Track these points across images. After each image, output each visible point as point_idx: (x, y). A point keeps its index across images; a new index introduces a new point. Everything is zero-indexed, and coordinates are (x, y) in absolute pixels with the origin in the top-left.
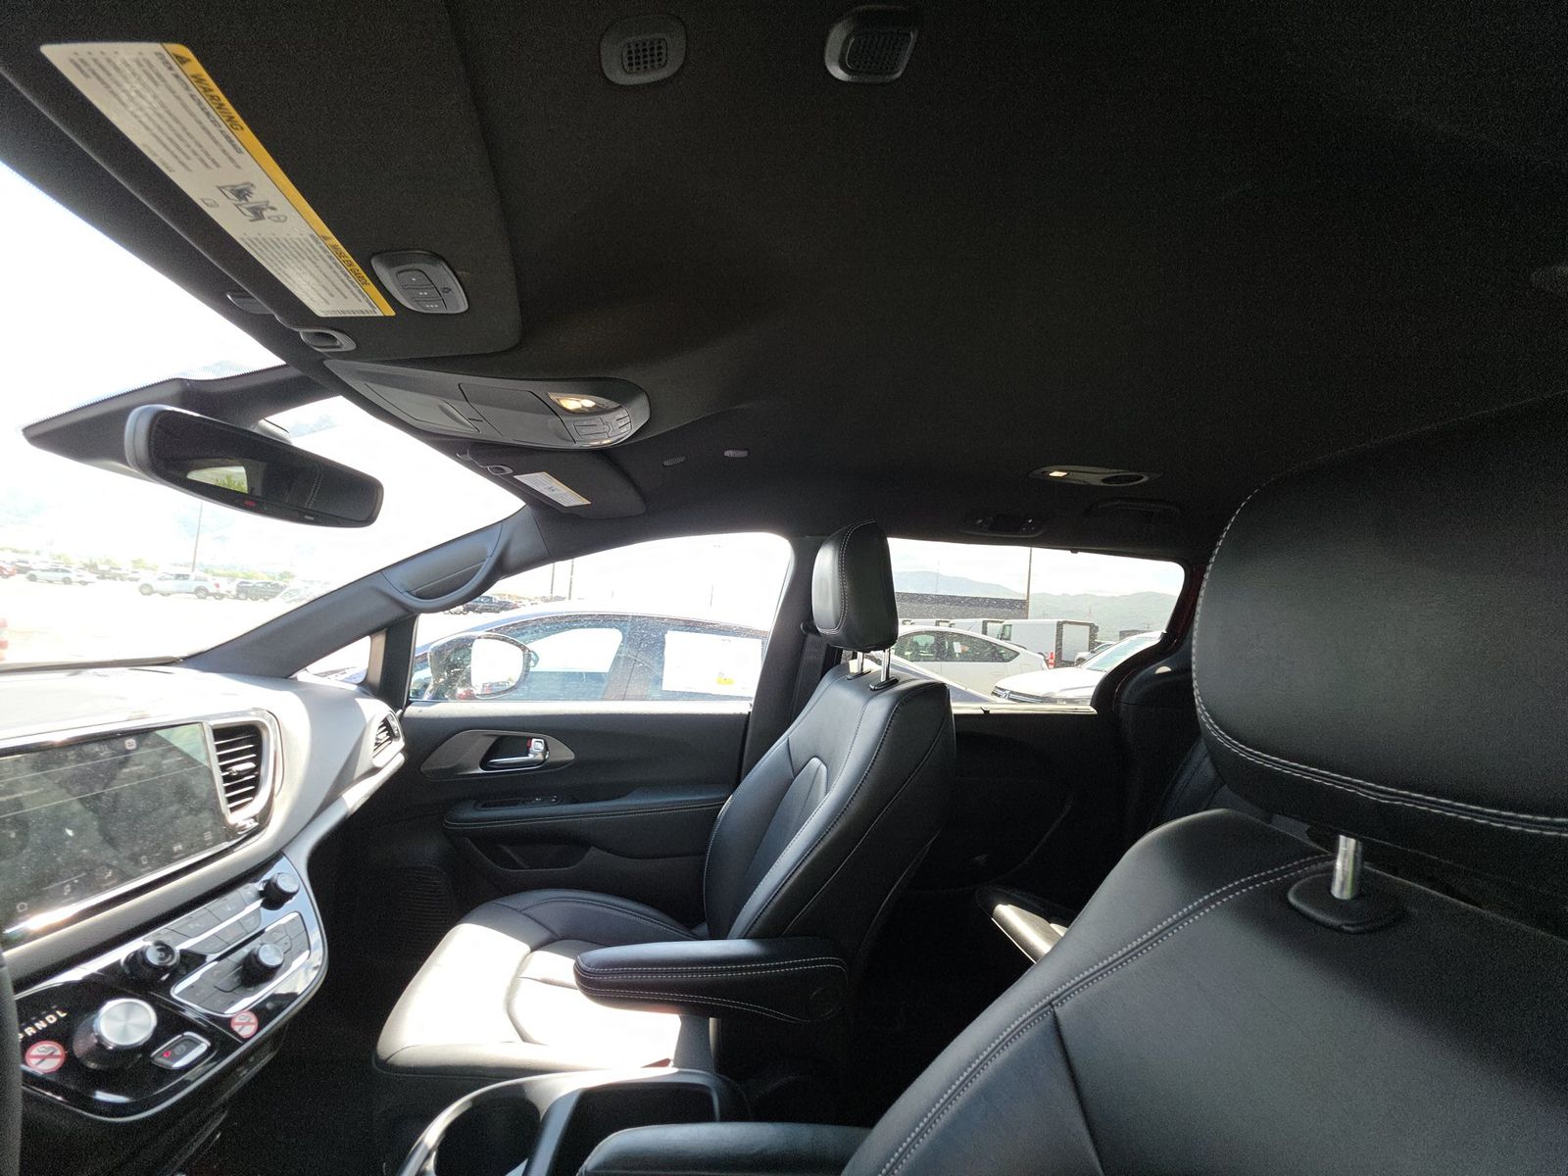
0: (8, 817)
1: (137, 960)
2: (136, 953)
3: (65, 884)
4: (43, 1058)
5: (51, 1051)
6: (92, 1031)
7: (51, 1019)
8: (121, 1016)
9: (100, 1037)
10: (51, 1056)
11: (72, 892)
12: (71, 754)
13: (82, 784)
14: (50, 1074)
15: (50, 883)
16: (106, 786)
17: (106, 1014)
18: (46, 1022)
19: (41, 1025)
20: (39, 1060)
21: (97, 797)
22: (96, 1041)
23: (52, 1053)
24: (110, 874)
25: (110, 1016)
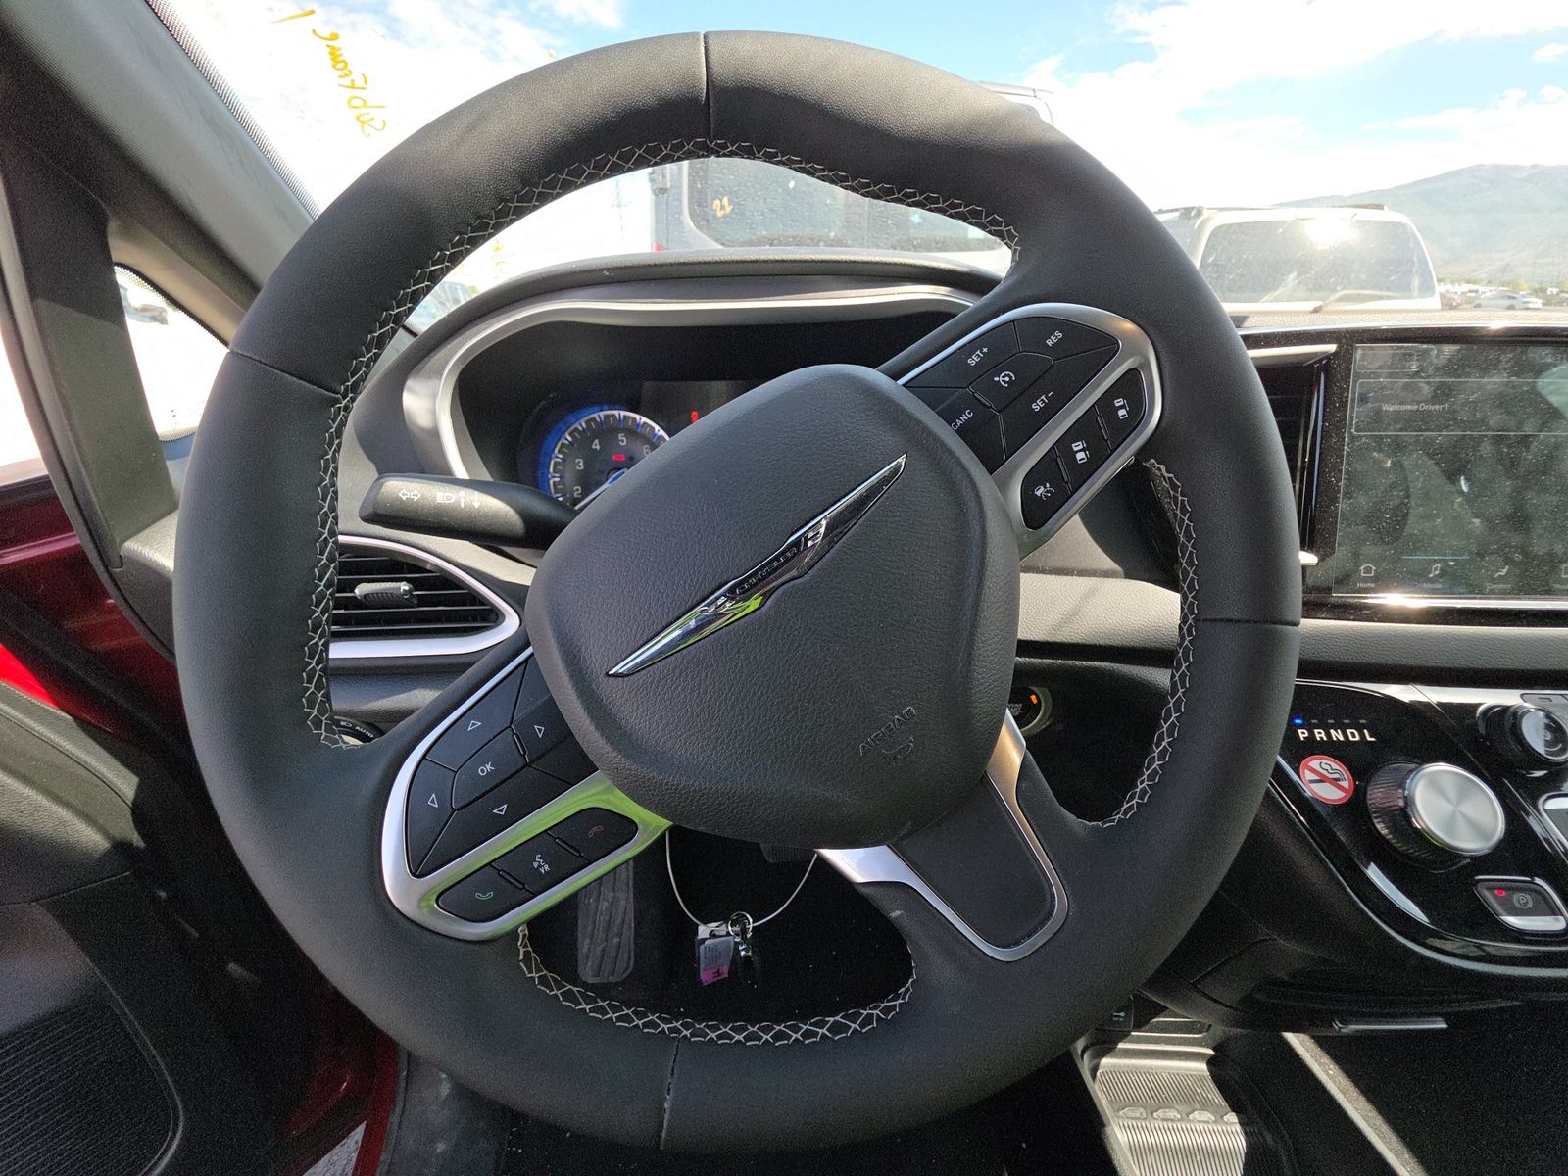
0: (1387, 437)
1: (1505, 720)
2: (1506, 708)
3: (1436, 561)
4: (1322, 780)
5: (1336, 776)
6: (1402, 786)
7: (1354, 735)
8: (1452, 793)
9: (1409, 802)
10: (1335, 782)
11: (1440, 576)
12: (1507, 356)
13: (1509, 413)
14: (1324, 804)
15: (1415, 550)
16: (1543, 426)
17: (1430, 774)
18: (1345, 735)
19: (1337, 735)
20: (1317, 778)
21: (1525, 440)
22: (1401, 803)
23: (1338, 780)
24: (1504, 572)
25: (1434, 782)
